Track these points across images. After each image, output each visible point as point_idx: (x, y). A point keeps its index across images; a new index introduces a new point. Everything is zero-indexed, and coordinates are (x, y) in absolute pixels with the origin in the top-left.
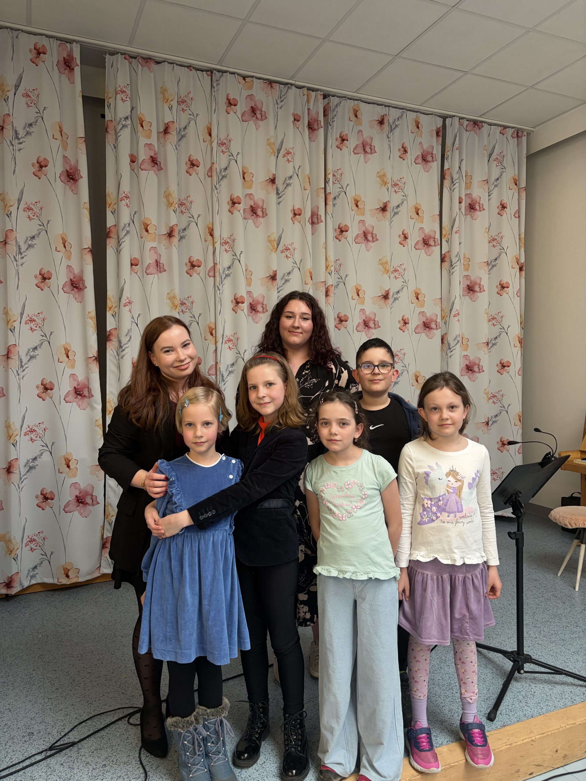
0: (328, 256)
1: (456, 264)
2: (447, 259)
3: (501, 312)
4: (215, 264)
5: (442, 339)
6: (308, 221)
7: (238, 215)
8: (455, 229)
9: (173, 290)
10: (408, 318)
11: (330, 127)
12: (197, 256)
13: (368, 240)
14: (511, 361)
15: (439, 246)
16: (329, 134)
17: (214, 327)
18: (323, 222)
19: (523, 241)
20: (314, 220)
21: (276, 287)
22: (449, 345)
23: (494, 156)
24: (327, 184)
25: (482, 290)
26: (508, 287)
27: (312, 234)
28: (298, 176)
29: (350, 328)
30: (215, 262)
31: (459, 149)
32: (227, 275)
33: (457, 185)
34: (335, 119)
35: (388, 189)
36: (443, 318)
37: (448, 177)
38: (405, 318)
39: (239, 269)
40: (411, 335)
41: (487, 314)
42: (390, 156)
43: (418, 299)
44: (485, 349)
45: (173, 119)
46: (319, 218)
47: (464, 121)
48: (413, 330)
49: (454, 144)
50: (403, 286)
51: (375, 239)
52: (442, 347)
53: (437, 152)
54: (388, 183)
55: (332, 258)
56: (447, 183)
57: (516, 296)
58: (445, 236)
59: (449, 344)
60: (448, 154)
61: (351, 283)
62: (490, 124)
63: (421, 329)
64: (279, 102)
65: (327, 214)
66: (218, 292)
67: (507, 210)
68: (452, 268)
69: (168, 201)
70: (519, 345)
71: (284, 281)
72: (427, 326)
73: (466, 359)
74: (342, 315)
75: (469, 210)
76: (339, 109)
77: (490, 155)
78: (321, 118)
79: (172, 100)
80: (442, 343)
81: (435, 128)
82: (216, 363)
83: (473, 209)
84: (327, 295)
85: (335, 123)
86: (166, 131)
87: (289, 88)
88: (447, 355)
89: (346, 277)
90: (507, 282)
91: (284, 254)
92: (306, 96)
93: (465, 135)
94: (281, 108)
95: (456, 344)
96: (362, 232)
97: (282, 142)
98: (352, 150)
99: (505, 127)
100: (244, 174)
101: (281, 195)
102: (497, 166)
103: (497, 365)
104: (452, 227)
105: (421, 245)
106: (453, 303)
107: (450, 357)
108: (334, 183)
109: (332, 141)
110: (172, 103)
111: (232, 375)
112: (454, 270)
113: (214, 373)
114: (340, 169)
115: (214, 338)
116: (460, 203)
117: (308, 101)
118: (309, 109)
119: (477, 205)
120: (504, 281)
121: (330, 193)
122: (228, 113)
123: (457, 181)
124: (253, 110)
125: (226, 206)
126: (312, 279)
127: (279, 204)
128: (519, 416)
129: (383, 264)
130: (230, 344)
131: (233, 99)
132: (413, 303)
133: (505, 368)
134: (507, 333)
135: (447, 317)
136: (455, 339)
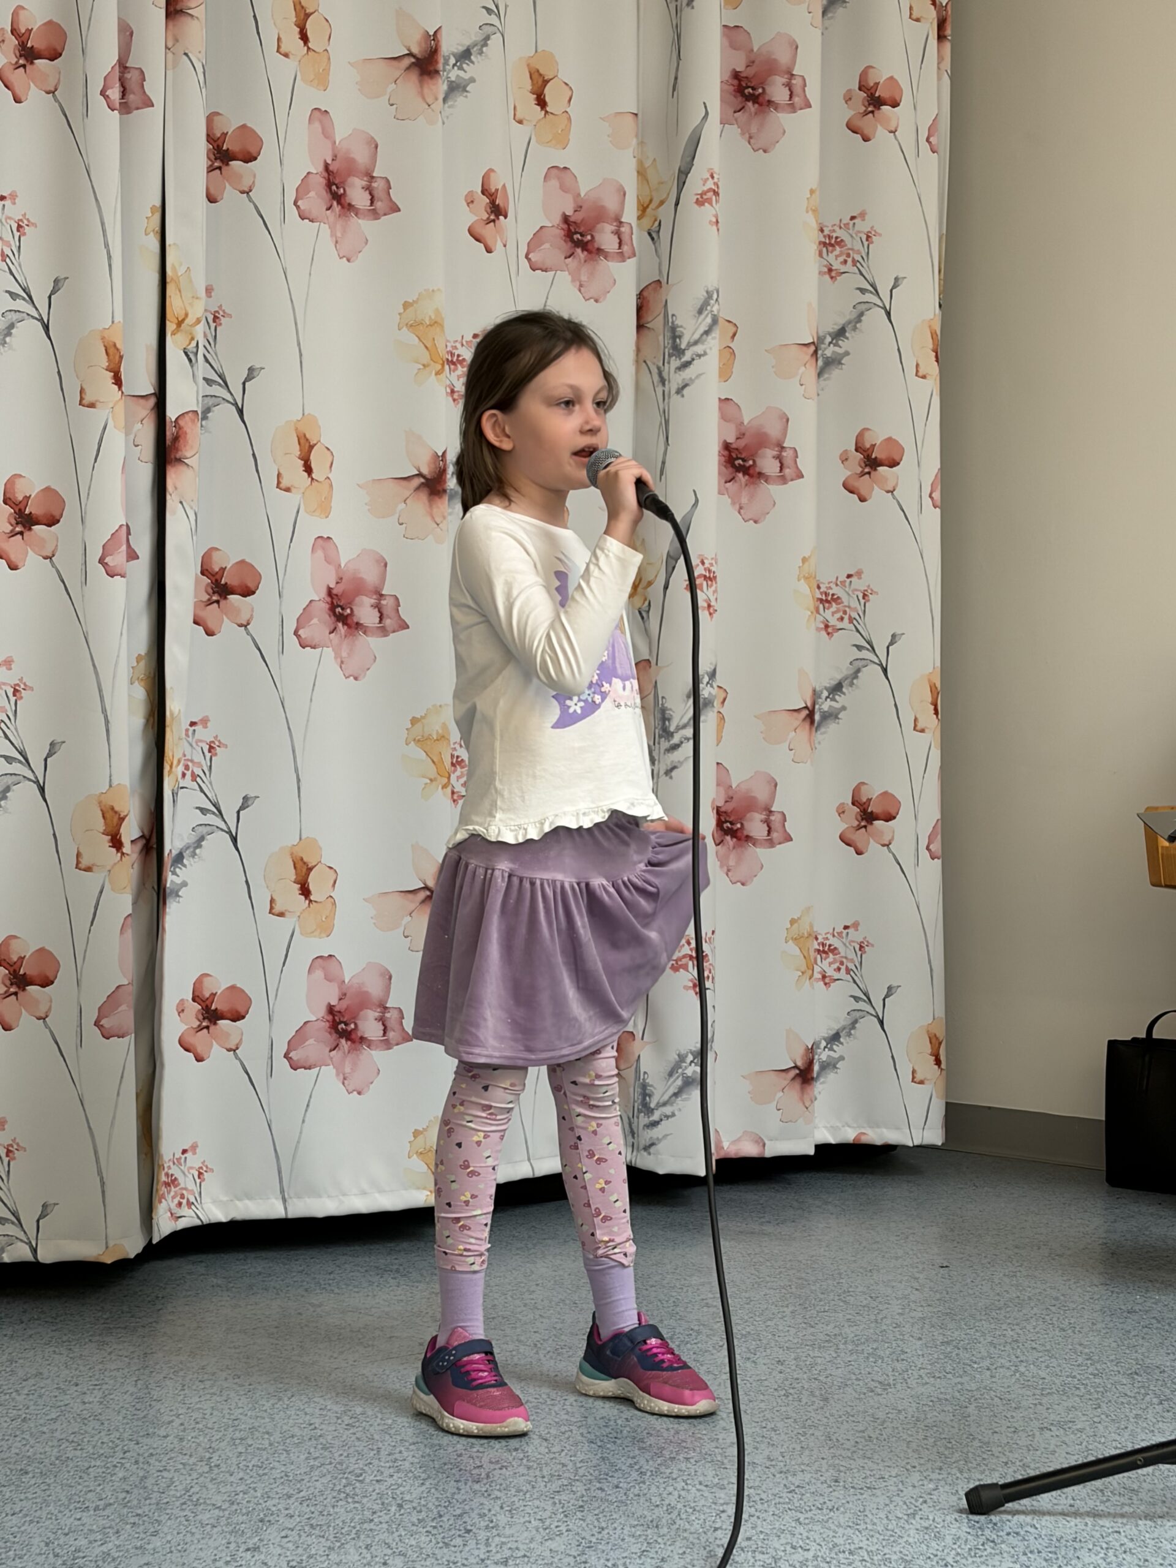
3: (863, 215)
5: (640, 309)
10: (504, 186)
14: (906, 441)
22: (675, 334)
25: (796, 101)
26: (895, 104)
29: (268, 196)
36: (643, 209)
38: (495, 184)
40: (513, 269)
41: (815, 214)
43: (542, 103)
44: (809, 372)
48: (523, 250)
50: (488, 30)
52: (638, 350)
57: (924, 146)
59: (673, 329)
63: (553, 250)
70: (933, 369)
72: (578, 236)
73: (730, 418)
74: (227, 125)
80: (640, 327)
84: (174, 8)
88: (663, 381)
90: (891, 78)
95: (707, 333)
103: (844, 459)
106: (695, 141)
107: (679, 391)
120: (880, 75)
128: (933, 688)
132: (520, 122)
133: (880, 469)
134: (888, 314)
135: (662, 203)
136: (700, 312)
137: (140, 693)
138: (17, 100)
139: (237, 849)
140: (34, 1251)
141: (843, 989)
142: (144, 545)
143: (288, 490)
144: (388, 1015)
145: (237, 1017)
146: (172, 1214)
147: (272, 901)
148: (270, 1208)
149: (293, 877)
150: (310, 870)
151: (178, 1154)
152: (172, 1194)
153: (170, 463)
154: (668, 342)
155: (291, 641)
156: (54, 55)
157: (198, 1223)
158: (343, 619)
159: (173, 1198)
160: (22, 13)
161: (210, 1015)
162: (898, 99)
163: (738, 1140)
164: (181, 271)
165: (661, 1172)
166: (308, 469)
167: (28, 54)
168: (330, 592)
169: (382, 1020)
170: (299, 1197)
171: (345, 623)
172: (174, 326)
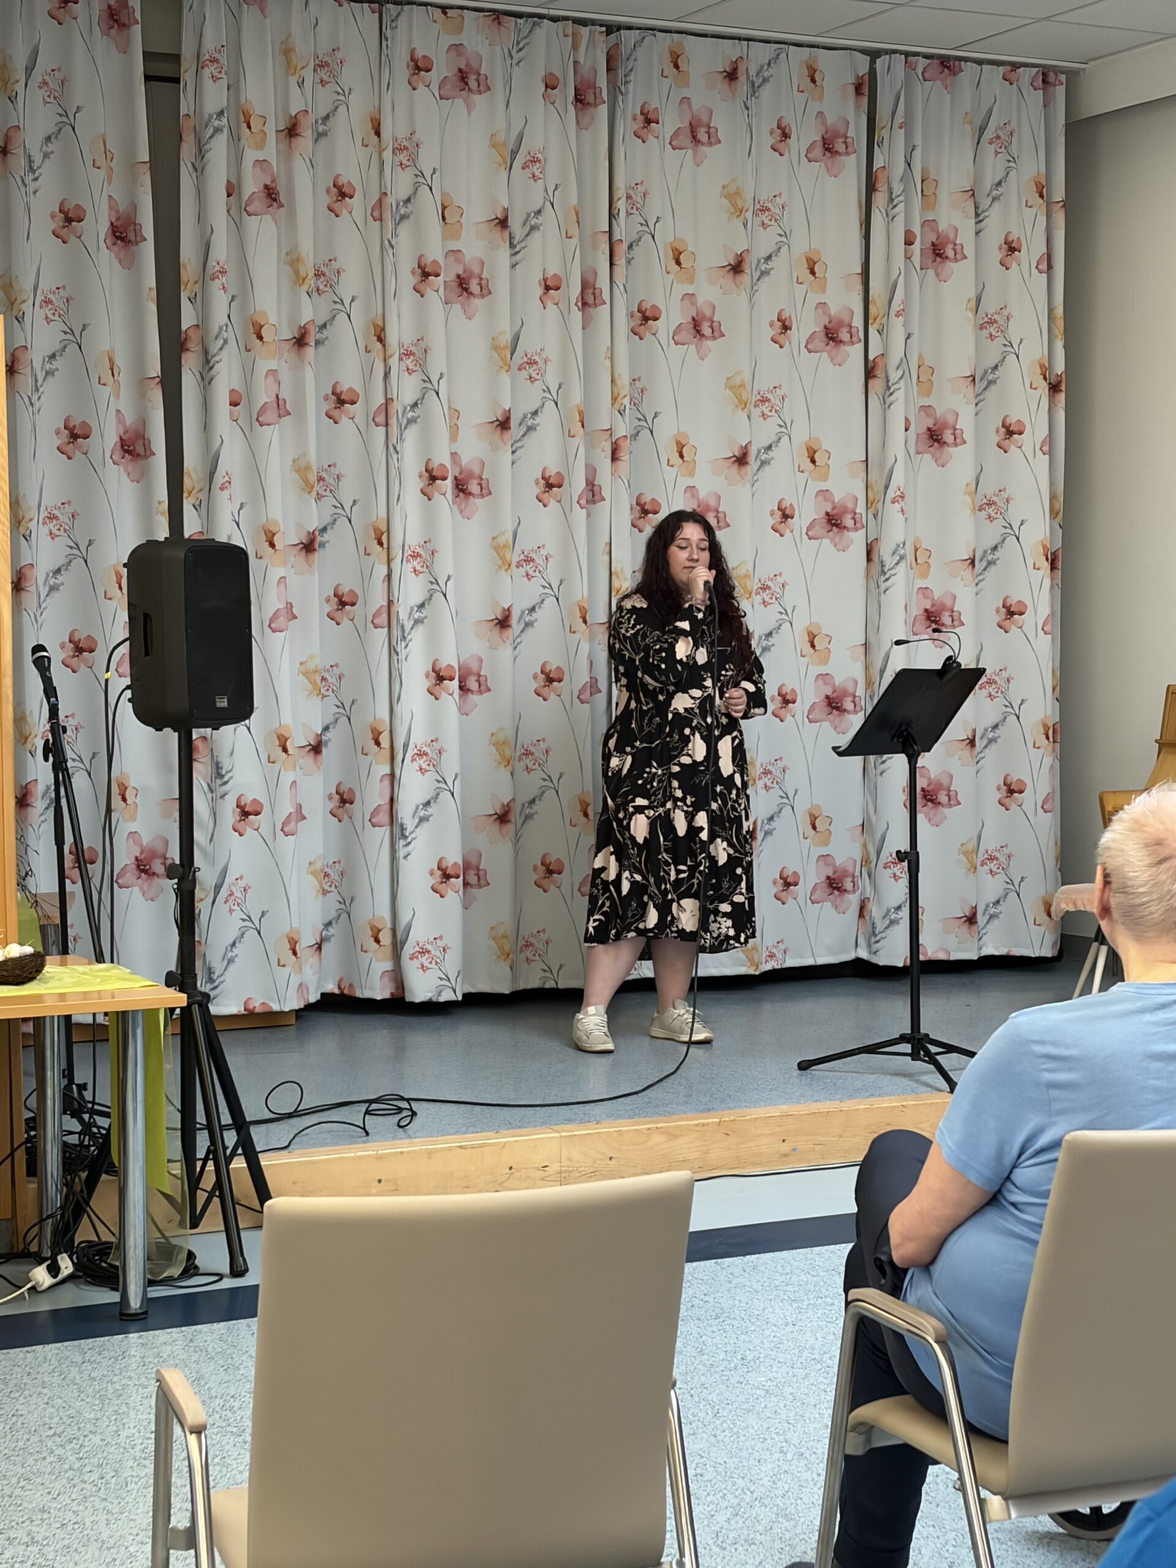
0: (616, 375)
1: (897, 386)
2: (879, 372)
3: (1006, 488)
4: (388, 401)
5: (869, 553)
6: (576, 304)
7: (434, 299)
8: (896, 305)
9: (305, 454)
10: (791, 504)
11: (620, 98)
12: (350, 381)
13: (703, 335)
14: (1028, 602)
15: (862, 344)
16: (619, 112)
17: (384, 529)
18: (605, 303)
19: (1060, 323)
20: (589, 298)
21: (509, 444)
22: (883, 566)
23: (989, 133)
24: (614, 221)
25: (958, 440)
26: (1021, 433)
27: (583, 328)
28: (552, 205)
30: (389, 396)
31: (907, 125)
32: (410, 421)
33: (901, 207)
34: (632, 77)
35: (745, 225)
36: (869, 505)
37: (882, 186)
38: (785, 504)
39: (436, 410)
40: (798, 542)
41: (973, 493)
42: (750, 150)
43: (813, 461)
44: (968, 573)
45: (306, 106)
46: (597, 295)
47: (917, 61)
48: (804, 531)
49: (894, 114)
50: (780, 435)
51: (717, 333)
52: (868, 569)
53: (857, 132)
54: (747, 210)
55: (624, 380)
56: (880, 199)
57: (1039, 452)
58: (875, 320)
59: (882, 562)
60: (882, 133)
61: (666, 430)
62: (980, 62)
63: (820, 529)
64: (514, 52)
65: (614, 285)
66: (395, 456)
67: (1023, 255)
68: (888, 393)
69: (297, 273)
70: (1046, 565)
71: (525, 429)
72: (834, 521)
73: (925, 597)
74: (647, 498)
75: (931, 256)
76: (640, 52)
77: (982, 130)
78: (602, 81)
79: (303, 68)
80: (869, 559)
81: (851, 79)
82: (390, 603)
83: (939, 255)
84: (614, 458)
85: (631, 85)
86: (292, 131)
87: (534, 24)
88: (878, 587)
89: (655, 417)
90: (1019, 420)
91: (524, 374)
92: (570, 39)
93: (920, 90)
94: (518, 64)
95: (897, 564)
96: (690, 319)
97: (521, 137)
98: (668, 140)
99: (1015, 66)
100: (444, 208)
101: (517, 249)
102: (997, 153)
103: (996, 612)
104: (890, 301)
105: (820, 342)
106: (892, 472)
107: (885, 592)
108: (628, 214)
109: (626, 126)
110: (303, 72)
111: (420, 628)
112: (892, 398)
113: (386, 623)
114: (642, 183)
115: (385, 550)
116: (909, 242)
117: (575, 46)
118: (576, 63)
119: (950, 246)
120: (1013, 419)
121: (621, 240)
122: (414, 89)
123: (901, 198)
124: (463, 76)
125: (408, 279)
126: (583, 426)
127: (513, 266)
128: (1046, 727)
129: (735, 388)
130: (416, 563)
131: (424, 57)
132: (802, 472)
133: (1015, 616)
134: (1018, 539)
135: (878, 501)
136: (894, 553)
138: (545, 506)
140: (557, 984)
141: (1001, 878)
142: (603, 686)
154: (880, 568)
156: (560, 486)
157: (639, 977)
160: (547, 469)
162: (1023, 431)
163: (937, 951)
164: (619, 569)
165: (881, 964)
167: (549, 486)
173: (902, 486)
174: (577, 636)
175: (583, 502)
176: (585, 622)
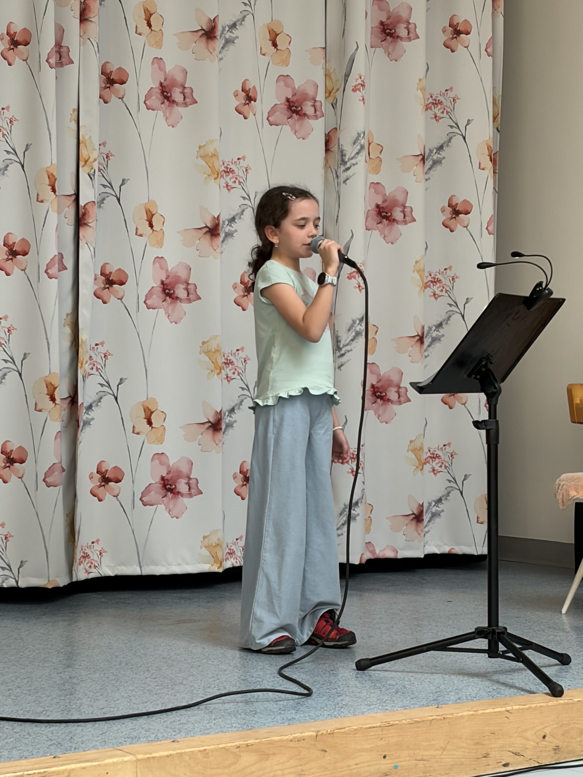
3: (451, 89)
5: (327, 143)
10: (254, 87)
14: (474, 202)
22: (343, 155)
25: (412, 35)
26: (468, 33)
29: (131, 99)
36: (329, 93)
38: (249, 86)
40: (260, 126)
41: (423, 90)
43: (275, 45)
44: (419, 169)
48: (266, 116)
50: (245, 13)
52: (326, 160)
57: (484, 53)
59: (342, 151)
63: (281, 115)
70: (490, 165)
72: (294, 108)
73: (377, 192)
74: (113, 67)
80: (327, 150)
84: (83, 18)
88: (337, 177)
90: (466, 20)
95: (358, 153)
103: (443, 211)
106: (352, 60)
107: (345, 182)
120: (460, 19)
132: (264, 55)
133: (460, 215)
134: (464, 138)
135: (338, 90)
136: (354, 143)
137: (68, 331)
138: (10, 64)
139: (117, 403)
140: (17, 582)
141: (443, 476)
142: (69, 263)
143: (141, 235)
144: (191, 482)
145: (118, 481)
146: (86, 571)
147: (134, 427)
148: (134, 570)
149: (144, 416)
150: (152, 413)
151: (90, 544)
152: (87, 561)
153: (81, 225)
154: (340, 158)
155: (143, 306)
156: (26, 44)
158: (170, 295)
159: (87, 563)
160: (12, 25)
161: (105, 480)
162: (469, 31)
163: (385, 549)
164: (87, 138)
166: (151, 226)
167: (15, 43)
168: (162, 283)
169: (188, 484)
170: (147, 565)
171: (170, 297)
172: (83, 163)
173: (363, 74)
174: (45, 206)
175: (53, 61)
176: (54, 190)
